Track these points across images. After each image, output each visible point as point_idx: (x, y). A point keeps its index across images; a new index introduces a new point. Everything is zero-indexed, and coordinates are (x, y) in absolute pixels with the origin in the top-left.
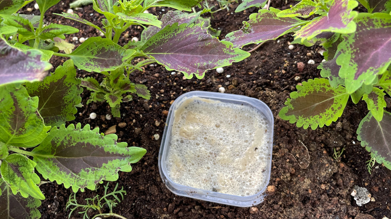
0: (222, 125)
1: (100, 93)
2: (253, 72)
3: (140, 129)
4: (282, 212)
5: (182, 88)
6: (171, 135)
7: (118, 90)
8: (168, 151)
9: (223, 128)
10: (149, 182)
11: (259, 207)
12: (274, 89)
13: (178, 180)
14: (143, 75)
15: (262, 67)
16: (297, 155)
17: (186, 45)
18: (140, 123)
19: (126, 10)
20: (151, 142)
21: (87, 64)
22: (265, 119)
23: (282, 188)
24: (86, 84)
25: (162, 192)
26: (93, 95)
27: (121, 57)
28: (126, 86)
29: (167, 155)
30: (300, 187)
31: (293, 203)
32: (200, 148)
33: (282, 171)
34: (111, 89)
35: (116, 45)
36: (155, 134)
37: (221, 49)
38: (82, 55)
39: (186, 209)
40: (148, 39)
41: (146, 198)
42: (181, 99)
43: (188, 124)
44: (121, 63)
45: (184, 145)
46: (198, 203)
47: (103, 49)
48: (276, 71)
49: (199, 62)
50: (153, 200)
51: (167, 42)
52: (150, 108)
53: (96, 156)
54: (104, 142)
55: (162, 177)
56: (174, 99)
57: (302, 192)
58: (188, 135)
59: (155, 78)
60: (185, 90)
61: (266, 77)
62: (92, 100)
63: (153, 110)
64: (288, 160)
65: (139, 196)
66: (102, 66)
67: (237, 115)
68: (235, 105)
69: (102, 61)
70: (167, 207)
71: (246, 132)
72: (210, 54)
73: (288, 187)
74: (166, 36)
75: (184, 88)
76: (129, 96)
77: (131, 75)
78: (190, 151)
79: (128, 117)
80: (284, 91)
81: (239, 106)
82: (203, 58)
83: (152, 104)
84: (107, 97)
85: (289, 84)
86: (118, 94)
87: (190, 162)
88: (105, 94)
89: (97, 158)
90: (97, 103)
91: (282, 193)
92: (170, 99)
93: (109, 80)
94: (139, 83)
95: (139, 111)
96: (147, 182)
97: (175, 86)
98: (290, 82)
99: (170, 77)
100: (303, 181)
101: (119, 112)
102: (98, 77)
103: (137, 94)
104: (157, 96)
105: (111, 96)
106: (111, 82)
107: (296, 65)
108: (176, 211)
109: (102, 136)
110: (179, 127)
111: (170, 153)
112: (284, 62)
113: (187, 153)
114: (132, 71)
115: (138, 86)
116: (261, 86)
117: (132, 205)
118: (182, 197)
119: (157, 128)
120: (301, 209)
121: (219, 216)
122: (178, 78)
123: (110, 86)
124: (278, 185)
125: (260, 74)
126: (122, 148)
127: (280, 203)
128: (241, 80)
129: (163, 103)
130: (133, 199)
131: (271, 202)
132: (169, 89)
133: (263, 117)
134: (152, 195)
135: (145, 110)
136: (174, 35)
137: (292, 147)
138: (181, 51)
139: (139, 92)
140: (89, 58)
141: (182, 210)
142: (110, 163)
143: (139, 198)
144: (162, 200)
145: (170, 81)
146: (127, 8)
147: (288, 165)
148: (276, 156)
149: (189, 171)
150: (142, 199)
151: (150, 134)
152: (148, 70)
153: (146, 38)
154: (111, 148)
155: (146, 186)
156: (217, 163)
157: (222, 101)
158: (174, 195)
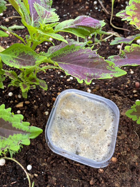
0: (86, 112)
1: (17, 81)
2: (108, 83)
3: (37, 107)
4: (119, 175)
5: (65, 86)
6: (55, 113)
7: (28, 81)
8: (52, 123)
9: (87, 114)
10: (38, 141)
11: (105, 169)
12: (120, 96)
13: (56, 142)
14: (44, 74)
15: (114, 81)
16: (132, 140)
17: (79, 59)
18: (38, 103)
19: (43, 29)
20: (43, 116)
21: (11, 61)
22: (112, 113)
23: (121, 159)
24: (9, 75)
25: (45, 149)
26: (13, 82)
27: (35, 60)
28: (33, 80)
29: (51, 125)
30: (131, 160)
31: (126, 170)
32: (72, 124)
33: (122, 149)
34: (24, 80)
35: (33, 51)
36: (46, 111)
37: (105, 66)
38: (8, 54)
39: (58, 162)
40: (52, 53)
41: (35, 150)
42: (65, 93)
43: (66, 108)
44: (34, 64)
45: (62, 121)
46: (66, 159)
47: (24, 53)
48: (123, 85)
49: (88, 72)
50: (39, 153)
51: (66, 56)
52: (45, 95)
53: (6, 128)
54: (13, 120)
55: (46, 139)
56: (61, 92)
57: (131, 163)
58: (65, 115)
59: (51, 78)
60: (67, 87)
61: (116, 87)
62: (11, 85)
63: (47, 96)
64: (126, 142)
65: (30, 149)
66: (21, 64)
67: (96, 108)
68: (96, 101)
69: (21, 61)
70: (47, 159)
71: (100, 119)
72: (96, 68)
73: (124, 159)
74: (65, 52)
75: (67, 86)
76: (34, 86)
77: (37, 74)
78: (65, 125)
79: (32, 98)
80: (126, 98)
81: (98, 103)
82: (91, 70)
83: (47, 92)
84: (21, 85)
85: (129, 94)
86: (28, 84)
87: (64, 132)
88: (20, 83)
89: (6, 130)
90: (14, 87)
91: (120, 163)
92: (58, 92)
93: (23, 74)
94: (41, 79)
95: (39, 96)
96: (37, 140)
97: (62, 84)
98: (130, 93)
99: (59, 79)
100: (133, 156)
101: (27, 95)
102: (18, 71)
103: (39, 86)
104: (51, 89)
105: (23, 85)
106: (25, 76)
107: (135, 83)
108: (52, 162)
109: (12, 115)
110: (61, 109)
111: (53, 125)
112: (127, 81)
113: (63, 126)
114: (39, 71)
115: (41, 81)
116: (113, 92)
117: (25, 154)
118: (56, 154)
119: (48, 108)
120: (130, 174)
121: (78, 170)
122: (64, 80)
123: (24, 78)
124: (118, 157)
125: (112, 85)
126: (25, 126)
127: (118, 169)
128: (101, 87)
129: (53, 93)
130: (26, 150)
131: (113, 167)
132: (58, 85)
133: (112, 111)
134: (38, 149)
135: (42, 96)
136: (71, 52)
137: (130, 134)
138: (75, 63)
139: (41, 85)
140: (13, 57)
141: (56, 162)
142: (15, 136)
143: (30, 150)
144: (44, 154)
145: (60, 81)
146: (44, 28)
147: (126, 146)
148: (119, 138)
149: (63, 137)
150: (32, 151)
151: (43, 111)
152: (48, 72)
153: (51, 52)
154: (17, 125)
155: (36, 143)
156: (81, 135)
157: (89, 97)
158: (52, 152)
